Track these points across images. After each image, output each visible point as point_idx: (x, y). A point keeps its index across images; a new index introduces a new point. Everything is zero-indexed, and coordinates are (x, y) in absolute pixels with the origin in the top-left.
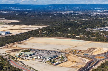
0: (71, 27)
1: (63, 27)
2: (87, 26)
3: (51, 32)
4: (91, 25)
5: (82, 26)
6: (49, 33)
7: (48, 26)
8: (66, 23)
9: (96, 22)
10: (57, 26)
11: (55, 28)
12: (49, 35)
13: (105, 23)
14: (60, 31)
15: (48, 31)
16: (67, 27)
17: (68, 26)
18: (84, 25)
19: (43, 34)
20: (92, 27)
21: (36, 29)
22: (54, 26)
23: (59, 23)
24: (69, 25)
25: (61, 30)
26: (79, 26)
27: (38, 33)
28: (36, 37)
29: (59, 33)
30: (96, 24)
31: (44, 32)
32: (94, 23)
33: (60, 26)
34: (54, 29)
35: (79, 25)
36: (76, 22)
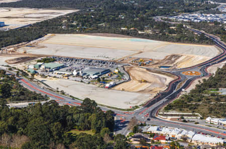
0: (123, 12)
1: (109, 13)
2: (156, 10)
3: (86, 23)
4: (163, 9)
5: (147, 10)
6: (83, 26)
7: (78, 10)
8: (112, 5)
9: (172, 3)
10: (95, 10)
11: (93, 14)
12: (85, 29)
13: (190, 5)
14: (104, 22)
15: (80, 21)
16: (116, 13)
17: (119, 11)
18: (149, 9)
19: (72, 26)
20: (165, 14)
21: (55, 16)
22: (90, 10)
23: (98, 6)
24: (120, 9)
25: (106, 19)
26: (141, 12)
27: (61, 25)
28: (59, 33)
29: (103, 24)
30: (173, 8)
31: (73, 22)
32: (168, 6)
33: (102, 12)
34: (92, 17)
35: (139, 10)
36: (133, 4)
